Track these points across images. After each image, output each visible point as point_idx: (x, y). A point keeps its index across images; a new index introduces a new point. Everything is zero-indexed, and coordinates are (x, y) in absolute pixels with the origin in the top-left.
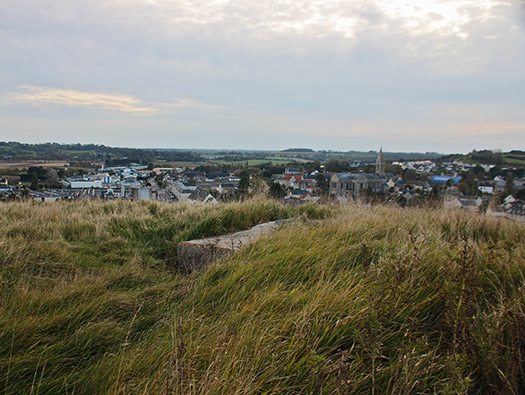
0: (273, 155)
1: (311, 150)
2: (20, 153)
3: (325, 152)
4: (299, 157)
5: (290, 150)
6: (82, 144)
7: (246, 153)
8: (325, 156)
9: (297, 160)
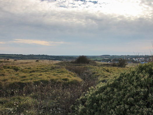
0: (98, 57)
1: (109, 55)
2: (23, 57)
3: (113, 56)
4: (106, 57)
5: (103, 55)
6: (41, 55)
7: (90, 57)
8: (113, 57)
9: (105, 58)
